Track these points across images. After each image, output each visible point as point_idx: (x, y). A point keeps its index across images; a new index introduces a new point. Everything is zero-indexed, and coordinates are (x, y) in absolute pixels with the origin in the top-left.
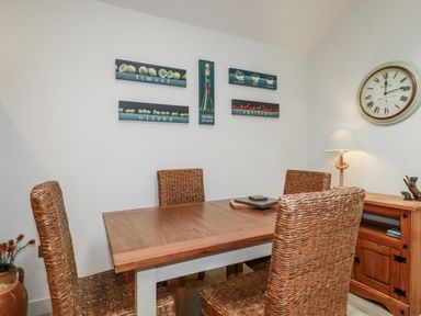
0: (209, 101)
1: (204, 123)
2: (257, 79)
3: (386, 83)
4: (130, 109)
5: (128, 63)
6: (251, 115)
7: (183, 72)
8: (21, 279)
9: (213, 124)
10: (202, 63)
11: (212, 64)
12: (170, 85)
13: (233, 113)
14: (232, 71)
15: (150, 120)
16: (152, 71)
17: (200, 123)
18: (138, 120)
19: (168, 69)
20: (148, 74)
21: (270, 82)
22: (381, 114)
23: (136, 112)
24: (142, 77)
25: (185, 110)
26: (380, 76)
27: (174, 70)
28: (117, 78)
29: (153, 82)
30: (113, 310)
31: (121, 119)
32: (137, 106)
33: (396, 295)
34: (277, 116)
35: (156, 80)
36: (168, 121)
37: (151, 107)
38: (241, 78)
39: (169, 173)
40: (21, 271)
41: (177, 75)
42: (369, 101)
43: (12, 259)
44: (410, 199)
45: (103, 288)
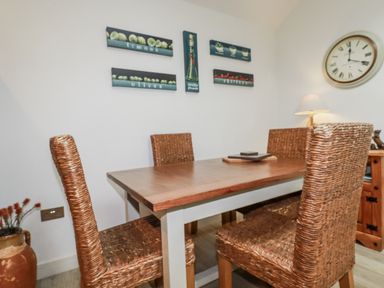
0: (193, 71)
1: (191, 91)
2: (234, 51)
3: (350, 51)
4: (122, 76)
5: (119, 31)
6: (230, 84)
7: (169, 42)
8: (28, 241)
9: (198, 91)
10: (186, 34)
11: (195, 35)
12: (158, 53)
13: (215, 82)
14: (213, 43)
15: (142, 87)
16: (142, 39)
17: (187, 90)
18: (131, 86)
19: (156, 39)
20: (138, 43)
21: (246, 54)
22: (346, 78)
23: (129, 79)
24: (133, 45)
25: (172, 78)
26: (344, 45)
27: (162, 40)
28: (109, 46)
29: (142, 51)
30: (139, 256)
31: (114, 85)
32: (129, 73)
33: (368, 230)
34: (252, 85)
35: (146, 48)
36: (158, 88)
37: (142, 75)
38: (221, 49)
39: (161, 137)
40: (27, 234)
41: (164, 44)
42: (334, 68)
43: (18, 223)
44: (375, 149)
45: (121, 240)
